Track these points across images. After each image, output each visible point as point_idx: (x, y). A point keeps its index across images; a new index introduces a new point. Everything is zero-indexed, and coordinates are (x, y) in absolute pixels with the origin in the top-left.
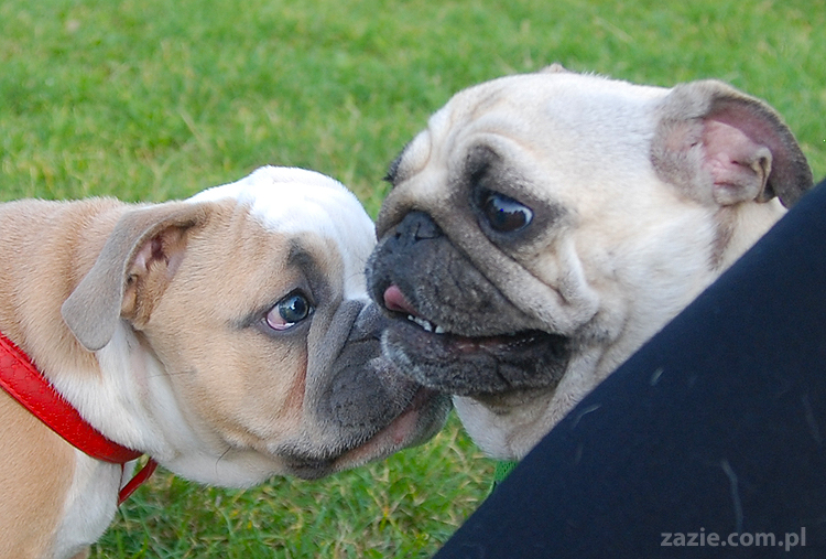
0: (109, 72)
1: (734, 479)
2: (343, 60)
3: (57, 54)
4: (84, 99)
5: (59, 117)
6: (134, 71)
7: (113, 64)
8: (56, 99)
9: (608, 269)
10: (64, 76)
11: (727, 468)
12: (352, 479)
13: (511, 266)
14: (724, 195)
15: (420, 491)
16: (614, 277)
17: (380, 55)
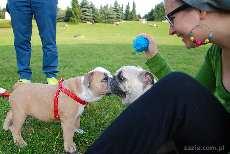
0: (86, 69)
1: (148, 115)
2: (110, 67)
3: (81, 67)
4: (84, 71)
5: (81, 73)
6: (89, 69)
7: (87, 68)
8: (81, 71)
9: (130, 86)
10: (82, 69)
11: (147, 114)
12: (109, 109)
13: (120, 83)
14: (146, 83)
15: (116, 111)
16: (130, 87)
17: (113, 67)
